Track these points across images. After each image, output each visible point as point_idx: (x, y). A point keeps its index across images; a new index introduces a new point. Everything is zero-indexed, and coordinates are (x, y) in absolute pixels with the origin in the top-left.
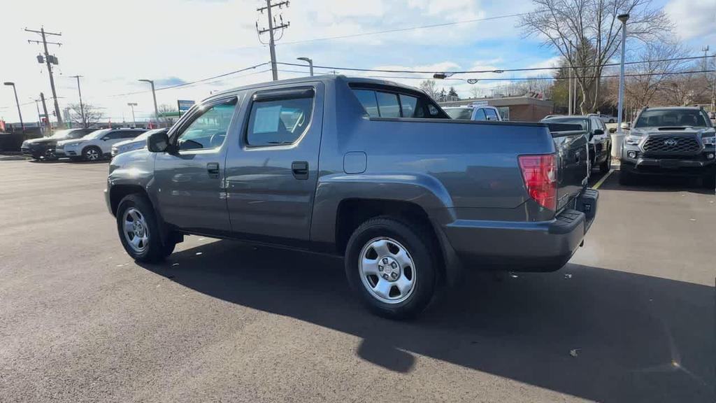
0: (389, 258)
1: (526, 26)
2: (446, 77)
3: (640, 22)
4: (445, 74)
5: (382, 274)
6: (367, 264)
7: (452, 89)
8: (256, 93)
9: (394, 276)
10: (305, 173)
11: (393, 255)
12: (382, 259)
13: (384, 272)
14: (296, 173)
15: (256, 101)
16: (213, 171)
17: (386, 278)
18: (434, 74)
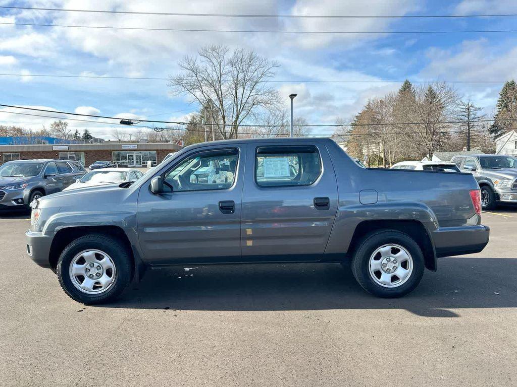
1: (176, 86)
2: (132, 123)
3: (261, 95)
4: (132, 121)
5: (385, 269)
6: (374, 264)
7: (86, 131)
8: (259, 147)
9: (395, 268)
10: (326, 205)
11: (393, 255)
12: (385, 259)
13: (387, 267)
14: (317, 205)
15: (259, 153)
16: (227, 208)
17: (388, 271)
18: (120, 120)
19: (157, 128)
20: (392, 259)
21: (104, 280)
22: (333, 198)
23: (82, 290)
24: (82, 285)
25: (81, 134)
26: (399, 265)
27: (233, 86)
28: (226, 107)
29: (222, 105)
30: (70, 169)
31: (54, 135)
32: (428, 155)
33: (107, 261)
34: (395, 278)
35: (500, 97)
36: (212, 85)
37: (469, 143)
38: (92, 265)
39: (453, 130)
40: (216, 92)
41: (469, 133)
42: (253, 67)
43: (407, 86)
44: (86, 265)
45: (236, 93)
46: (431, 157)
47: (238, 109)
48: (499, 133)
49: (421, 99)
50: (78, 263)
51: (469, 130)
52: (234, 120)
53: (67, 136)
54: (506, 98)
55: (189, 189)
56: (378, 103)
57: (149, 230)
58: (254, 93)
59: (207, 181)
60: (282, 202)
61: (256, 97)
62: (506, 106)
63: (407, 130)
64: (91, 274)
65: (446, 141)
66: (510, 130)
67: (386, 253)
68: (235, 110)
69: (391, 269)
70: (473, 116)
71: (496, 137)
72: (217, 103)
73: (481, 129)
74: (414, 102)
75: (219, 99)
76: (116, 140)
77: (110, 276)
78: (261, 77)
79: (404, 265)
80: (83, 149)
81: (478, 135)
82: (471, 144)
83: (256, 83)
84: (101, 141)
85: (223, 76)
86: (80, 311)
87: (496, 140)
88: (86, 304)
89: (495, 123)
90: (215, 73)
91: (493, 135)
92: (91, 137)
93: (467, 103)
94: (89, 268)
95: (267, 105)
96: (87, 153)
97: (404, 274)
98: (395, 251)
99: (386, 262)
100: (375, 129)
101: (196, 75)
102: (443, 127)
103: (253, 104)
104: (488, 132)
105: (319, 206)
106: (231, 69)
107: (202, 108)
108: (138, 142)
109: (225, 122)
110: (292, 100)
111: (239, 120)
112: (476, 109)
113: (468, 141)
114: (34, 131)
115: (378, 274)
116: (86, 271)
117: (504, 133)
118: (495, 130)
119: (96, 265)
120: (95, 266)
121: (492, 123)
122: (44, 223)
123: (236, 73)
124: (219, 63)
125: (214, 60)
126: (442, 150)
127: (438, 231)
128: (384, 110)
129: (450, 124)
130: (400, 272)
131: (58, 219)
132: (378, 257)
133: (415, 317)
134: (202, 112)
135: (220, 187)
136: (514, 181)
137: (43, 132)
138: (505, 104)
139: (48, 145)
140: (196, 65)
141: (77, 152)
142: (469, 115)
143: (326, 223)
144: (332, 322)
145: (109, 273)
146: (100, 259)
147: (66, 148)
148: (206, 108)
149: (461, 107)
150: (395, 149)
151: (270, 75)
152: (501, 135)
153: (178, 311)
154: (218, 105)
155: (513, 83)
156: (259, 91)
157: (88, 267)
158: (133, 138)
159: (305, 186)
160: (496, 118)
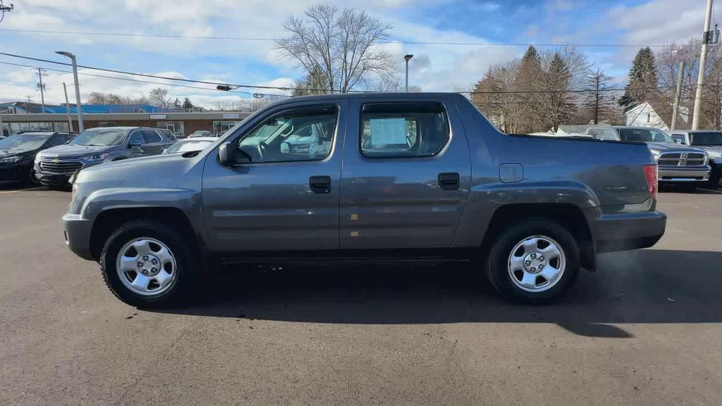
0: (537, 253)
1: (281, 50)
2: (230, 89)
3: (373, 59)
4: (230, 87)
5: (529, 268)
6: (514, 261)
7: (187, 99)
8: (364, 103)
9: (542, 267)
10: (455, 184)
11: (540, 250)
12: (529, 256)
13: (531, 266)
14: (443, 184)
15: (365, 112)
16: (321, 185)
17: (532, 271)
18: (217, 85)
19: (257, 94)
20: (539, 255)
21: (162, 276)
22: (464, 174)
23: (133, 290)
24: (135, 282)
25: (182, 103)
26: (546, 263)
27: (342, 49)
28: (334, 72)
29: (329, 70)
30: (158, 139)
31: (154, 103)
32: (553, 128)
33: (164, 253)
34: (540, 280)
35: (633, 65)
36: (318, 48)
37: (597, 115)
38: (146, 259)
39: (580, 102)
40: (323, 56)
41: (597, 105)
42: (364, 29)
43: (531, 53)
44: (138, 258)
45: (345, 57)
46: (556, 130)
47: (348, 74)
48: (630, 105)
49: (545, 66)
50: (128, 255)
51: (597, 101)
52: (342, 87)
53: (166, 105)
54: (639, 66)
55: (273, 160)
56: (499, 70)
57: (217, 214)
58: (365, 57)
59: (308, 152)
60: (394, 178)
61: (367, 62)
62: (639, 76)
63: (531, 100)
64: (144, 270)
65: (572, 113)
66: (642, 101)
67: (531, 247)
68: (344, 76)
69: (537, 268)
70: (602, 86)
71: (626, 110)
72: (324, 68)
73: (610, 100)
74: (539, 69)
75: (327, 64)
76: (216, 109)
77: (169, 273)
78: (373, 40)
79: (554, 263)
80: (182, 118)
81: (606, 107)
82: (599, 117)
83: (368, 46)
84: (201, 110)
85: (332, 39)
86: (129, 318)
87: (627, 113)
88: (139, 308)
89: (626, 94)
90: (322, 35)
91: (623, 107)
92: (192, 106)
93: (596, 72)
94: (143, 261)
95: (379, 70)
96: (186, 122)
97: (552, 275)
98: (542, 245)
99: (530, 259)
100: (496, 99)
101: (302, 37)
102: (570, 98)
103: (364, 69)
104: (617, 105)
105: (445, 184)
106: (340, 31)
107: (309, 74)
108: (240, 111)
109: (332, 89)
110: (407, 62)
111: (348, 87)
112: (606, 79)
113: (596, 113)
114: (133, 99)
115: (519, 274)
116: (138, 266)
117: (635, 105)
118: (627, 102)
119: (151, 257)
120: (150, 260)
121: (623, 93)
122: (84, 199)
123: (345, 35)
124: (327, 24)
125: (322, 21)
126: (568, 123)
127: (601, 218)
128: (506, 79)
129: (576, 94)
130: (548, 272)
131: (100, 197)
132: (520, 252)
133: (571, 336)
134: (309, 78)
135: (312, 157)
136: (659, 156)
137: (142, 101)
138: (639, 73)
139: (146, 113)
140: (302, 26)
141: (176, 122)
142: (598, 85)
143: (453, 209)
144: (460, 343)
145: (168, 268)
146: (157, 251)
147: (164, 117)
148: (312, 74)
149: (590, 76)
150: (517, 121)
151: (383, 37)
152: (631, 107)
153: (255, 321)
154: (325, 70)
155: (648, 50)
156: (371, 54)
157: (141, 260)
158: (235, 107)
159: (427, 157)
160: (628, 88)
